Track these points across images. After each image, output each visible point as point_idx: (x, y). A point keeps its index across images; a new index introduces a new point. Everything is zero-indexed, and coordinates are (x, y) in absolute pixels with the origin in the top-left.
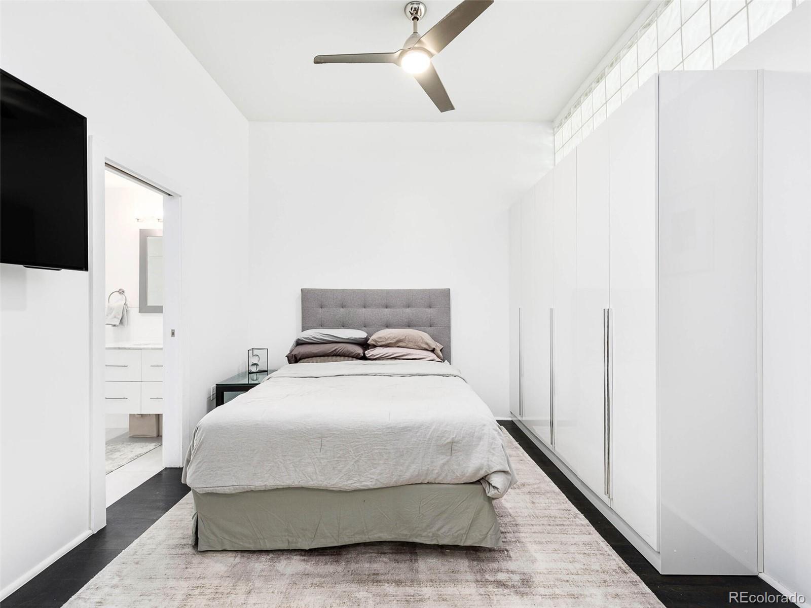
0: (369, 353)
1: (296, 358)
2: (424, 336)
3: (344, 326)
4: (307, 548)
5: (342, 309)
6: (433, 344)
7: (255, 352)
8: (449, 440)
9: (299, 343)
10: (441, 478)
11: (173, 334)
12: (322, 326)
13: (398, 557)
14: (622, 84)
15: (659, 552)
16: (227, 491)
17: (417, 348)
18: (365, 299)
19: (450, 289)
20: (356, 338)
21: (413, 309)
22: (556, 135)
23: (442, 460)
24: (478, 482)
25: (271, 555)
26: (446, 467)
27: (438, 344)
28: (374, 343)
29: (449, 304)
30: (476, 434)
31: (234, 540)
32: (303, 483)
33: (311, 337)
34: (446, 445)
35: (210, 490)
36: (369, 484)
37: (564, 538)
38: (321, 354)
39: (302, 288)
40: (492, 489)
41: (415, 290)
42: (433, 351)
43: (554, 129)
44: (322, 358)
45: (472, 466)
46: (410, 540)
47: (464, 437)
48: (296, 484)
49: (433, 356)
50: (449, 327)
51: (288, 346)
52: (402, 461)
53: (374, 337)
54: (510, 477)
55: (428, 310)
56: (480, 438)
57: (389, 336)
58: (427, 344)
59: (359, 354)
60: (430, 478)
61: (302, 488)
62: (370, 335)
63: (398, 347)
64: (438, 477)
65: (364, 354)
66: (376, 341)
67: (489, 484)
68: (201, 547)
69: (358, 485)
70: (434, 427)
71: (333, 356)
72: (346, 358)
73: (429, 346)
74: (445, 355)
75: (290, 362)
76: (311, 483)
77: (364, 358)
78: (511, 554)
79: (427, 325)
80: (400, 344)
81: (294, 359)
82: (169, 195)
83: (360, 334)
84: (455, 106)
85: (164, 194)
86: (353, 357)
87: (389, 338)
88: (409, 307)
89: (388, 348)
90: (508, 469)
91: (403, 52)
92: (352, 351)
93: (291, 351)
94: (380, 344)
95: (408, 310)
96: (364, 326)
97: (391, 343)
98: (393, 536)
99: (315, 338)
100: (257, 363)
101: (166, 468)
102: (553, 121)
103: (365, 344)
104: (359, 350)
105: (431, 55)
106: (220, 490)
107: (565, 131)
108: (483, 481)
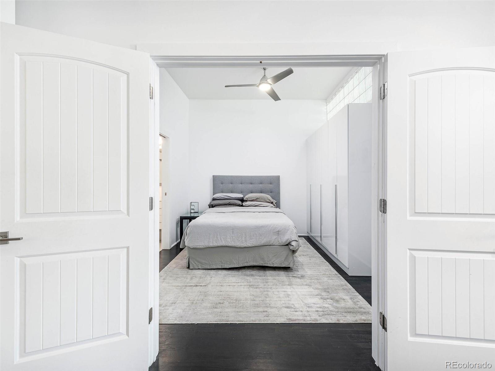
0: (244, 204)
1: (212, 206)
2: (268, 197)
3: (232, 192)
4: (228, 268)
5: (231, 185)
6: (272, 200)
7: (192, 204)
8: (277, 230)
9: (214, 199)
10: (274, 243)
11: (166, 194)
12: (222, 192)
13: (259, 271)
14: (349, 92)
15: (348, 268)
16: (201, 247)
17: (265, 201)
18: (242, 180)
19: (279, 176)
20: (238, 197)
21: (263, 185)
22: (328, 106)
23: (274, 237)
24: (287, 245)
25: (215, 270)
26: (276, 240)
27: (274, 200)
28: (246, 199)
29: (279, 182)
30: (287, 229)
31: (202, 265)
32: (227, 245)
33: (219, 197)
34: (276, 232)
35: (195, 247)
36: (250, 245)
37: (319, 268)
38: (223, 204)
39: (213, 175)
40: (292, 246)
41: (264, 176)
42: (272, 203)
43: (327, 103)
44: (224, 206)
45: (285, 239)
46: (264, 265)
47: (282, 229)
48: (225, 245)
49: (272, 205)
50: (279, 193)
51: (208, 201)
52: (261, 237)
53: (246, 197)
54: (298, 243)
55: (270, 185)
56: (288, 230)
57: (253, 196)
58: (270, 200)
59: (240, 204)
60: (271, 243)
61: (227, 246)
62: (244, 196)
63: (257, 201)
64: (273, 243)
65: (242, 204)
66: (247, 199)
67: (291, 245)
68: (191, 267)
69: (246, 245)
70: (272, 226)
71: (229, 205)
72: (235, 206)
73: (270, 201)
74: (278, 205)
75: (210, 207)
76: (230, 245)
77: (242, 206)
78: (299, 271)
79: (270, 192)
80: (258, 200)
81: (211, 206)
82: (164, 137)
83: (240, 196)
84: (281, 99)
85: (162, 137)
86: (237, 205)
87: (253, 197)
88: (261, 184)
89: (253, 202)
90: (297, 240)
91: (260, 84)
92: (237, 203)
93: (210, 203)
94: (249, 200)
95: (261, 185)
96: (241, 192)
97: (254, 200)
98: (258, 264)
99: (220, 197)
100: (193, 208)
101: (163, 250)
102: (326, 100)
103: (242, 200)
104: (240, 203)
105: (271, 84)
106: (198, 247)
107: (331, 105)
108: (288, 244)
